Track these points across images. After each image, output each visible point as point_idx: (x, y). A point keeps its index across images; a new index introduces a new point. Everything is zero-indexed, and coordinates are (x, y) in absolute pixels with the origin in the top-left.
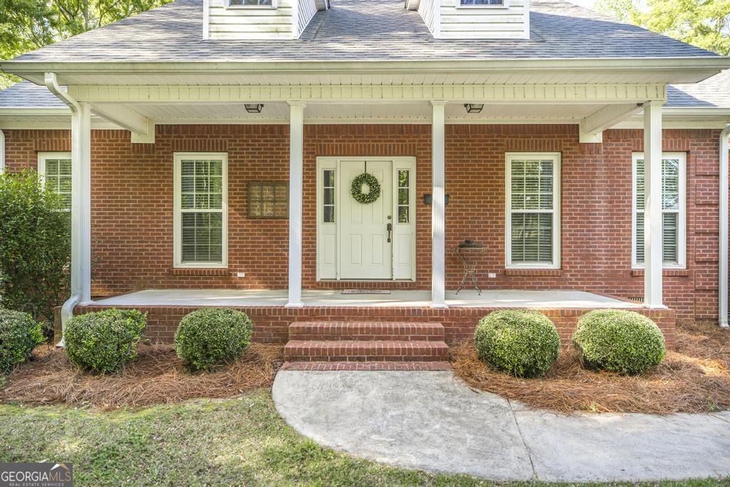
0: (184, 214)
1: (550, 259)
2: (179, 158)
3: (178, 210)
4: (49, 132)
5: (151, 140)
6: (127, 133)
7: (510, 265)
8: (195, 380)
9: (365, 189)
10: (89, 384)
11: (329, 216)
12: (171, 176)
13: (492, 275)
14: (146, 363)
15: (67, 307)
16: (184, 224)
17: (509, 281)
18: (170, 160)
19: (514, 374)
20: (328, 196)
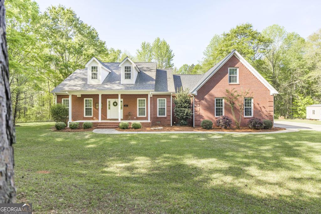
0: (86, 108)
1: (145, 115)
2: (85, 99)
3: (85, 108)
4: (64, 95)
5: (80, 96)
6: (76, 96)
7: (138, 116)
8: (85, 130)
9: (115, 104)
10: (72, 130)
11: (109, 109)
12: (84, 102)
13: (135, 118)
14: (79, 128)
15: (69, 122)
16: (86, 110)
17: (138, 119)
18: (83, 99)
19: (122, 129)
20: (109, 105)
